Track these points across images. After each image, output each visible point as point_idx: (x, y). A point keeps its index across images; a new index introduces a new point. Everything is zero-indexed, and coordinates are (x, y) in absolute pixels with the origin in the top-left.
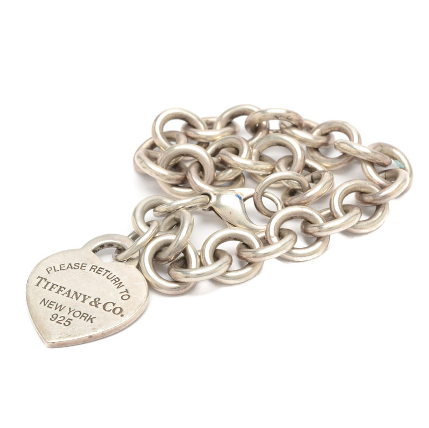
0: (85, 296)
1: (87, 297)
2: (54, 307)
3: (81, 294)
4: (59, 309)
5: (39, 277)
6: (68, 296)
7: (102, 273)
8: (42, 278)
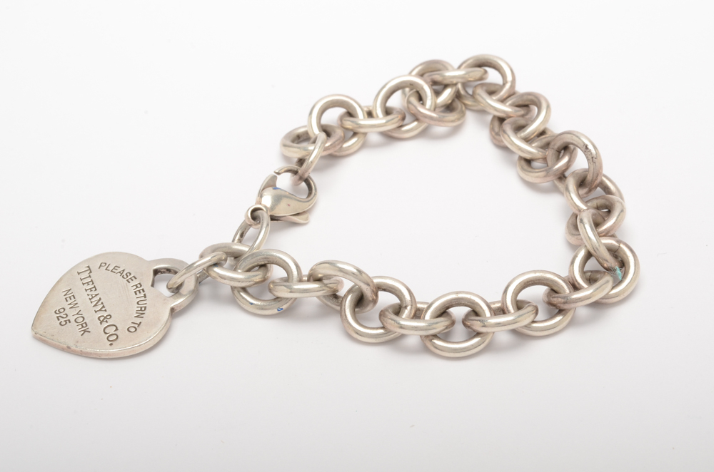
0: (104, 307)
1: (104, 309)
2: (70, 302)
3: (102, 303)
4: (71, 306)
5: (88, 267)
6: (90, 299)
7: (139, 295)
8: (90, 269)
